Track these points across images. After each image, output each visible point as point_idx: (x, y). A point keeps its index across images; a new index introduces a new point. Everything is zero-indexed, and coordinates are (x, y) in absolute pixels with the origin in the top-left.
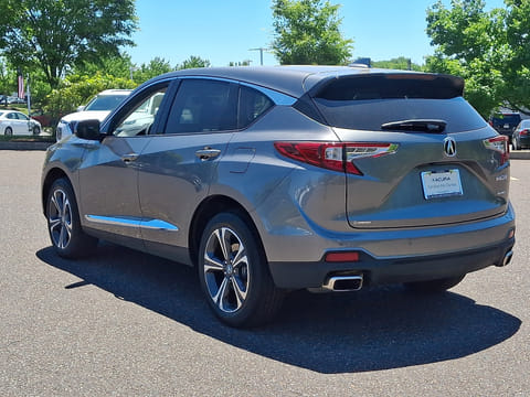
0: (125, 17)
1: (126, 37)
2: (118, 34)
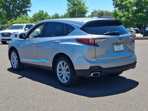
0: (28, 3)
1: (29, 9)
2: (27, 8)
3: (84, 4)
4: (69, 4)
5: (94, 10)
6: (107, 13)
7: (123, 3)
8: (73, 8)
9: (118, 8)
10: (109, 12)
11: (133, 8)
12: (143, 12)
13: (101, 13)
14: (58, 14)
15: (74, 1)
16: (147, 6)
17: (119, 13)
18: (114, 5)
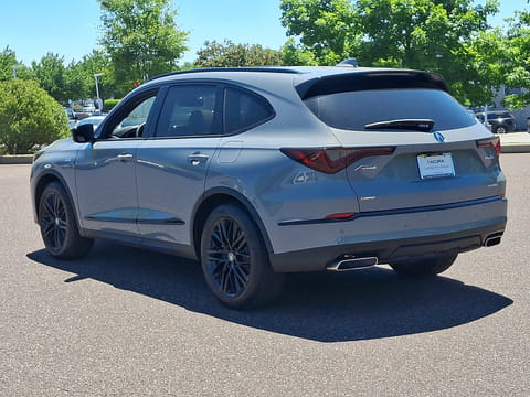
3: (168, 20)
4: (108, 18)
5: (207, 44)
6: (261, 56)
7: (320, 22)
8: (125, 34)
9: (302, 35)
10: (268, 51)
11: (357, 37)
12: (396, 54)
13: (234, 54)
14: (60, 57)
15: (129, 8)
16: (408, 32)
17: (304, 55)
18: (284, 25)
